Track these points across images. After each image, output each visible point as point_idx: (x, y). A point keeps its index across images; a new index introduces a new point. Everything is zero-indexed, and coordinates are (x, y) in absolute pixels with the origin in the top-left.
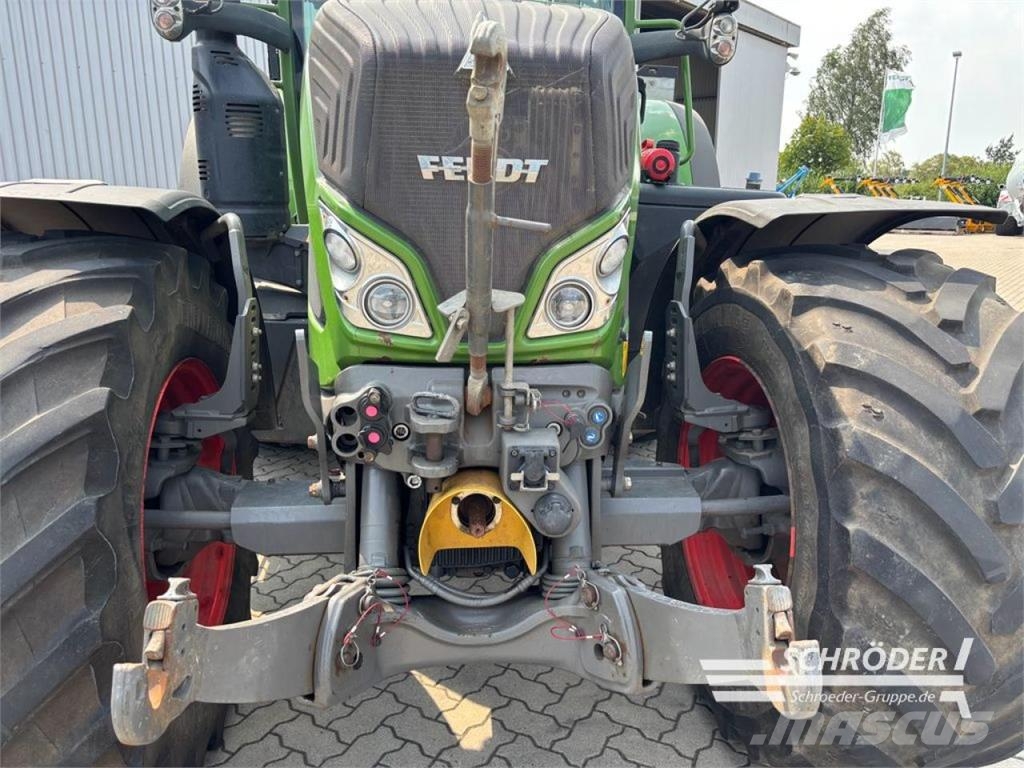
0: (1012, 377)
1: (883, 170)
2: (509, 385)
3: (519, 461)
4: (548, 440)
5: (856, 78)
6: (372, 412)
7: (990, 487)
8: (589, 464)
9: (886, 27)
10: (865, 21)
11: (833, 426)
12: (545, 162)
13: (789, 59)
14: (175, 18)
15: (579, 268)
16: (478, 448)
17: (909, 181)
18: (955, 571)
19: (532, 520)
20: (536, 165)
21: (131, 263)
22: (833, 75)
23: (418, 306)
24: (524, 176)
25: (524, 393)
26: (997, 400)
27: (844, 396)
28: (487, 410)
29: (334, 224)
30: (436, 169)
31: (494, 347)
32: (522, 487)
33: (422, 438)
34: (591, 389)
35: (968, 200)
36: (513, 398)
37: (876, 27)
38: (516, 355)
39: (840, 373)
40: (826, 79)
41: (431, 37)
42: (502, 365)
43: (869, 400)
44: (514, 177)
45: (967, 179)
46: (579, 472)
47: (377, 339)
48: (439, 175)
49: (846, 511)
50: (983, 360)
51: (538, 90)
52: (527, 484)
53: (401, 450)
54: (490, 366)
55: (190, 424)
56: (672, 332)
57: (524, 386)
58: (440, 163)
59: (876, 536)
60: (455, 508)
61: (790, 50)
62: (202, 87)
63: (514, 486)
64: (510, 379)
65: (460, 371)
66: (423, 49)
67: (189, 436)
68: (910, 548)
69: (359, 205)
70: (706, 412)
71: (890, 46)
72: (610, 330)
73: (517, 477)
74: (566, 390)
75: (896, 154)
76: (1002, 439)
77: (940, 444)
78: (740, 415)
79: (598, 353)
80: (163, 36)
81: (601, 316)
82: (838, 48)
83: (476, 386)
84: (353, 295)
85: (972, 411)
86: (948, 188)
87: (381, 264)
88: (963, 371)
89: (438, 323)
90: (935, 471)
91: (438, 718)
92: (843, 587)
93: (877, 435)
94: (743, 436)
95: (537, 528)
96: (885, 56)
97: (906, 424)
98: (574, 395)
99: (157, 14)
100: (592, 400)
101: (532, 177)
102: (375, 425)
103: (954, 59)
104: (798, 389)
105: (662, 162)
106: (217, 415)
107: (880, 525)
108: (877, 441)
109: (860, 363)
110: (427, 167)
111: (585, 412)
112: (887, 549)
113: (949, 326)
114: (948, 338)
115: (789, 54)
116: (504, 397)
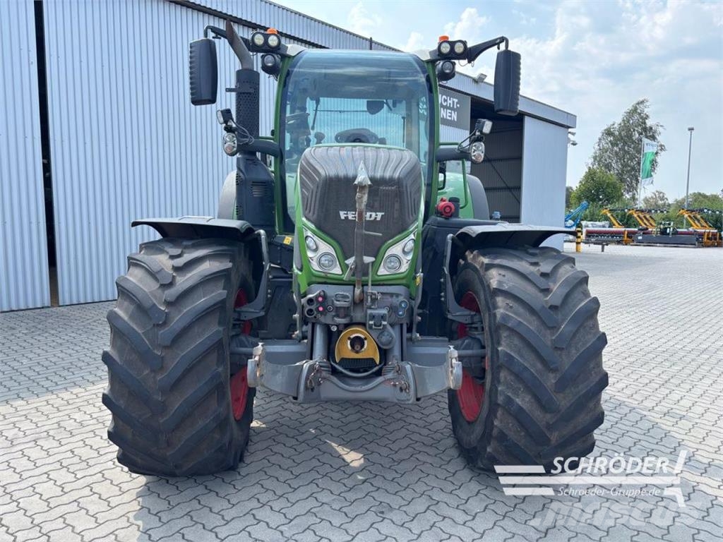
0: (564, 294)
1: (653, 203)
2: (370, 291)
3: (373, 317)
4: (384, 311)
5: (625, 143)
6: (320, 299)
7: (553, 334)
8: (401, 325)
9: (646, 111)
10: (630, 107)
11: (494, 312)
12: (383, 214)
13: (570, 136)
14: (234, 147)
15: (396, 250)
16: (358, 315)
17: (662, 212)
18: (539, 366)
19: (377, 341)
20: (380, 215)
21: (230, 248)
22: (610, 141)
23: (338, 263)
24: (376, 218)
25: (375, 294)
26: (557, 302)
27: (500, 300)
28: (362, 301)
29: (309, 234)
30: (345, 216)
31: (364, 278)
32: (373, 327)
33: (337, 309)
34: (401, 295)
35: (704, 224)
36: (371, 296)
37: (639, 111)
38: (372, 281)
39: (498, 292)
40: (604, 144)
41: (345, 173)
42: (367, 285)
43: (508, 301)
44: (372, 219)
45: (701, 211)
46: (397, 328)
47: (323, 274)
48: (347, 218)
49: (499, 344)
50: (555, 287)
51: (381, 188)
52: (375, 326)
53: (329, 315)
54: (363, 286)
55: (242, 314)
56: (442, 280)
57: (376, 292)
58: (347, 214)
59: (509, 352)
60: (349, 342)
61: (570, 130)
62: (241, 174)
63: (371, 327)
64: (370, 289)
65: (352, 287)
66: (342, 177)
67: (242, 319)
68: (521, 356)
69: (319, 227)
70: (457, 314)
71: (649, 123)
72: (408, 274)
73: (371, 322)
74: (392, 295)
75: (661, 193)
76: (560, 316)
77: (534, 318)
78: (472, 316)
79: (404, 282)
80: (228, 154)
81: (404, 268)
82: (613, 125)
83: (358, 291)
84: (315, 259)
85: (548, 307)
86: (689, 216)
87: (325, 247)
88: (546, 291)
89: (344, 268)
90: (531, 328)
91: (340, 456)
92: (499, 373)
93: (510, 314)
94: (473, 326)
95: (380, 345)
96: (645, 129)
97: (521, 310)
98: (394, 297)
99: (226, 145)
100: (401, 298)
101: (379, 218)
102: (321, 304)
103: (689, 132)
104: (485, 300)
105: (448, 208)
106: (253, 310)
107: (510, 347)
108: (509, 316)
109: (506, 287)
110: (342, 215)
111: (398, 303)
112: (513, 357)
113: (544, 275)
114: (542, 279)
115: (570, 133)
116: (368, 296)
